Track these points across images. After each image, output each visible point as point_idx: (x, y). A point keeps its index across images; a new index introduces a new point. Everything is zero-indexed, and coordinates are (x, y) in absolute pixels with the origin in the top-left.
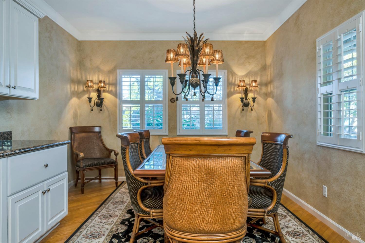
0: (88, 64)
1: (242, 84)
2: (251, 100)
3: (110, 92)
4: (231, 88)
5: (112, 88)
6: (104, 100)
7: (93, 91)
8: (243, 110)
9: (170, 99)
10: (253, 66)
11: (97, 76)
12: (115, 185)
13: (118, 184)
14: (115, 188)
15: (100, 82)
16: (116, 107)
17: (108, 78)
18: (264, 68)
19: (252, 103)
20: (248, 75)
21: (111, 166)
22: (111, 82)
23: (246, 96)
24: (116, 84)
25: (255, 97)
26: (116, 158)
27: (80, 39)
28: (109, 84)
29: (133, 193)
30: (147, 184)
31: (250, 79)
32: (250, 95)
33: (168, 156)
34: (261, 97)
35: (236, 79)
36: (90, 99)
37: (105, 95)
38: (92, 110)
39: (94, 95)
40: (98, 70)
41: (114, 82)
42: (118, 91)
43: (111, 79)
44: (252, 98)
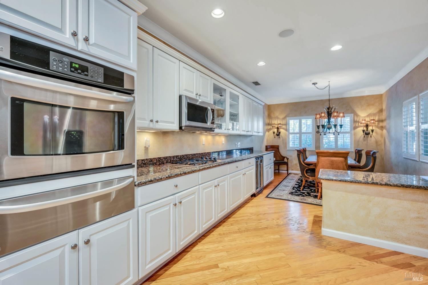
0: (273, 116)
1: (363, 122)
2: (371, 131)
3: (283, 129)
4: (356, 124)
5: (284, 127)
6: (281, 133)
7: (275, 128)
8: (364, 137)
9: (316, 131)
10: (373, 110)
11: (277, 121)
12: (287, 174)
13: (289, 174)
14: (287, 175)
15: (279, 124)
16: (286, 136)
17: (282, 122)
18: (381, 111)
19: (371, 133)
20: (369, 115)
21: (285, 165)
22: (284, 124)
23: (367, 129)
24: (286, 124)
25: (373, 129)
26: (288, 161)
27: (268, 104)
28: (283, 125)
29: (302, 170)
30: (308, 167)
31: (370, 118)
32: (370, 128)
33: (318, 156)
34: (379, 129)
35: (360, 118)
36: (274, 133)
37: (281, 130)
38: (275, 138)
39: (276, 130)
40: (277, 118)
41: (285, 123)
42: (287, 128)
43: (284, 122)
44: (371, 130)
